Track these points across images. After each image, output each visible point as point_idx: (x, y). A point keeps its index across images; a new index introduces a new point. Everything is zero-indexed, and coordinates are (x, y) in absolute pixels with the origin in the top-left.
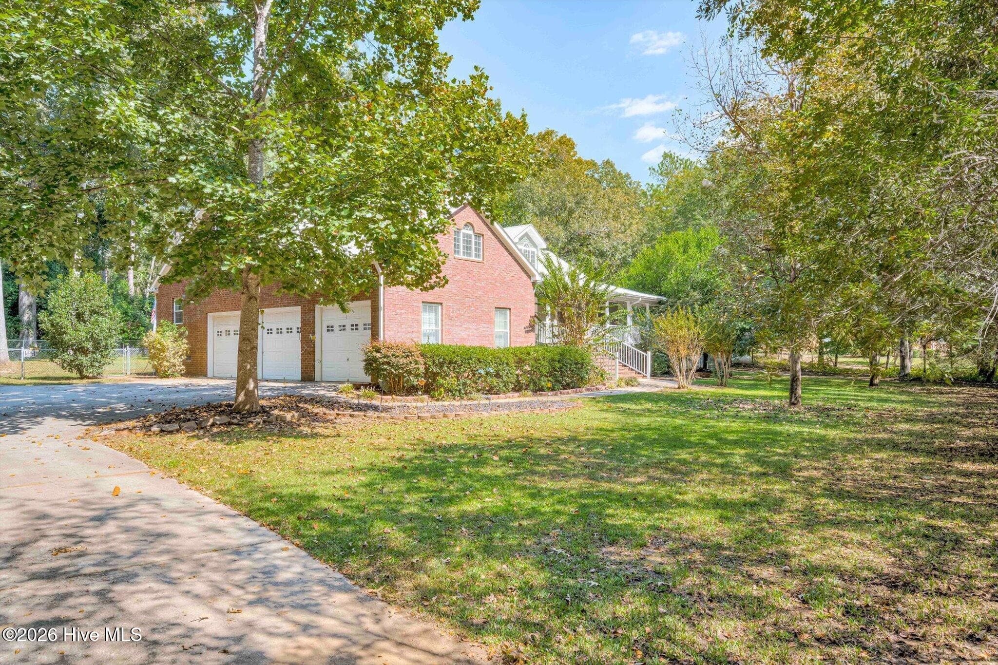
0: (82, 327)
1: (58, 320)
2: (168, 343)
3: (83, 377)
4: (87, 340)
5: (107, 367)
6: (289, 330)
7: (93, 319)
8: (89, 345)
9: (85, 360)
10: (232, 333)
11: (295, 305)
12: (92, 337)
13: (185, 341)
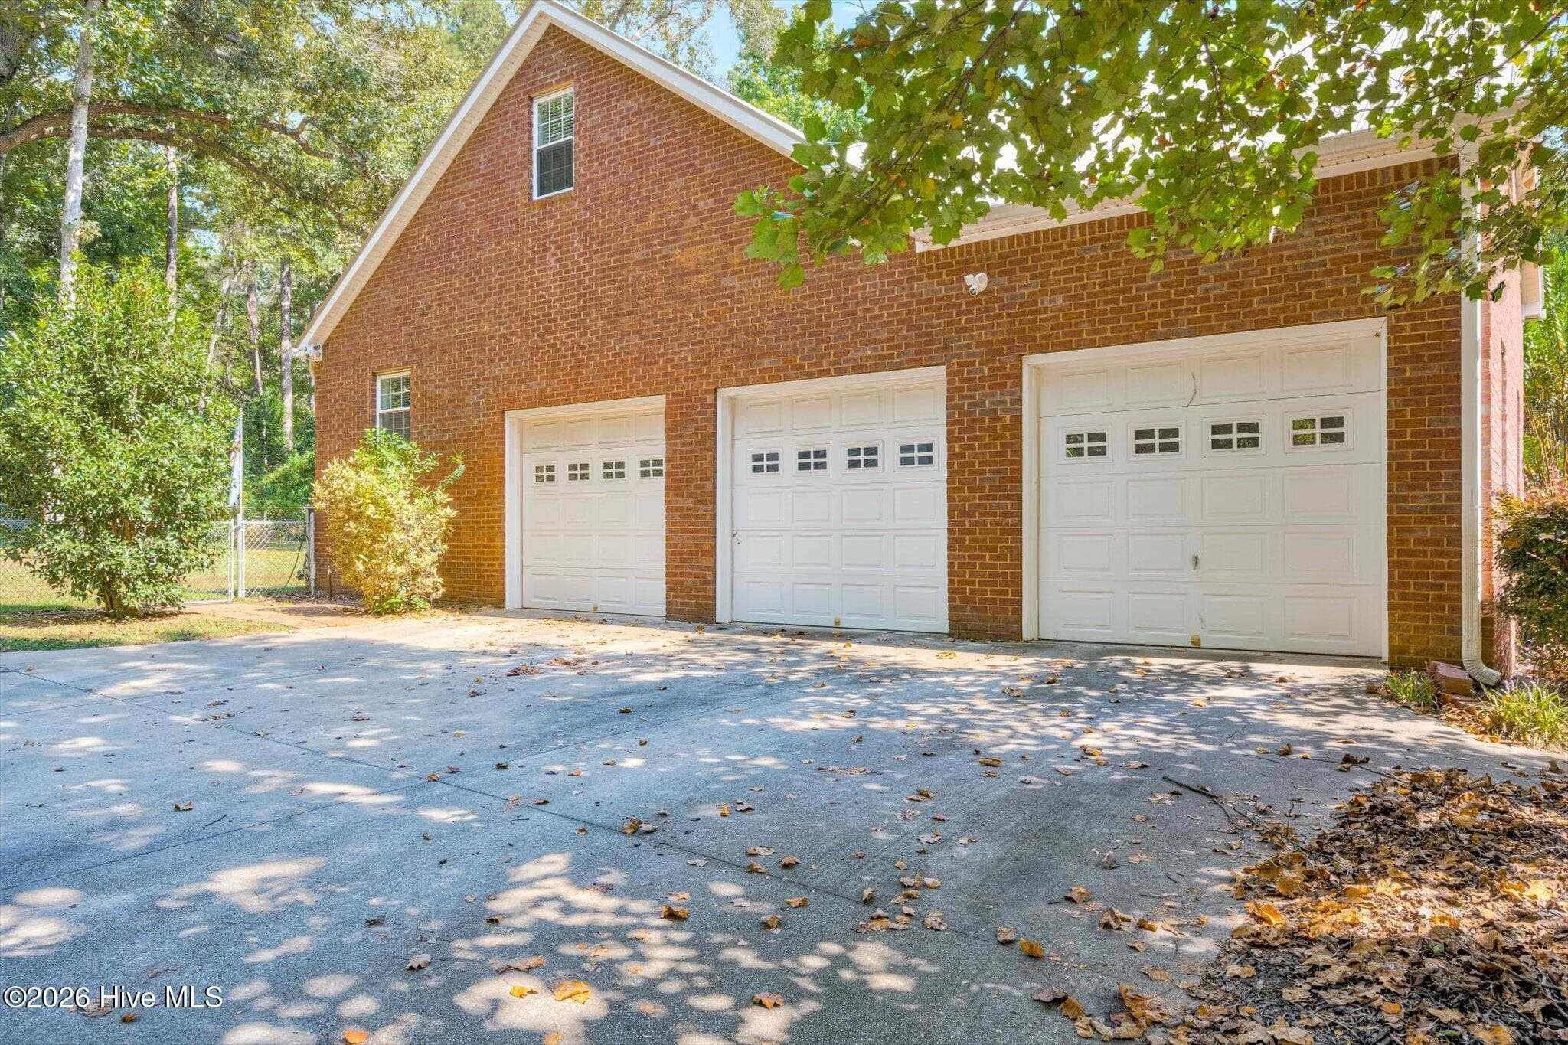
0: (117, 445)
1: (36, 417)
2: (397, 498)
3: (116, 612)
4: (136, 488)
5: (193, 576)
6: (915, 455)
7: (153, 420)
8: (142, 506)
9: (126, 556)
10: (632, 469)
11: (915, 363)
12: (151, 479)
13: (441, 496)
